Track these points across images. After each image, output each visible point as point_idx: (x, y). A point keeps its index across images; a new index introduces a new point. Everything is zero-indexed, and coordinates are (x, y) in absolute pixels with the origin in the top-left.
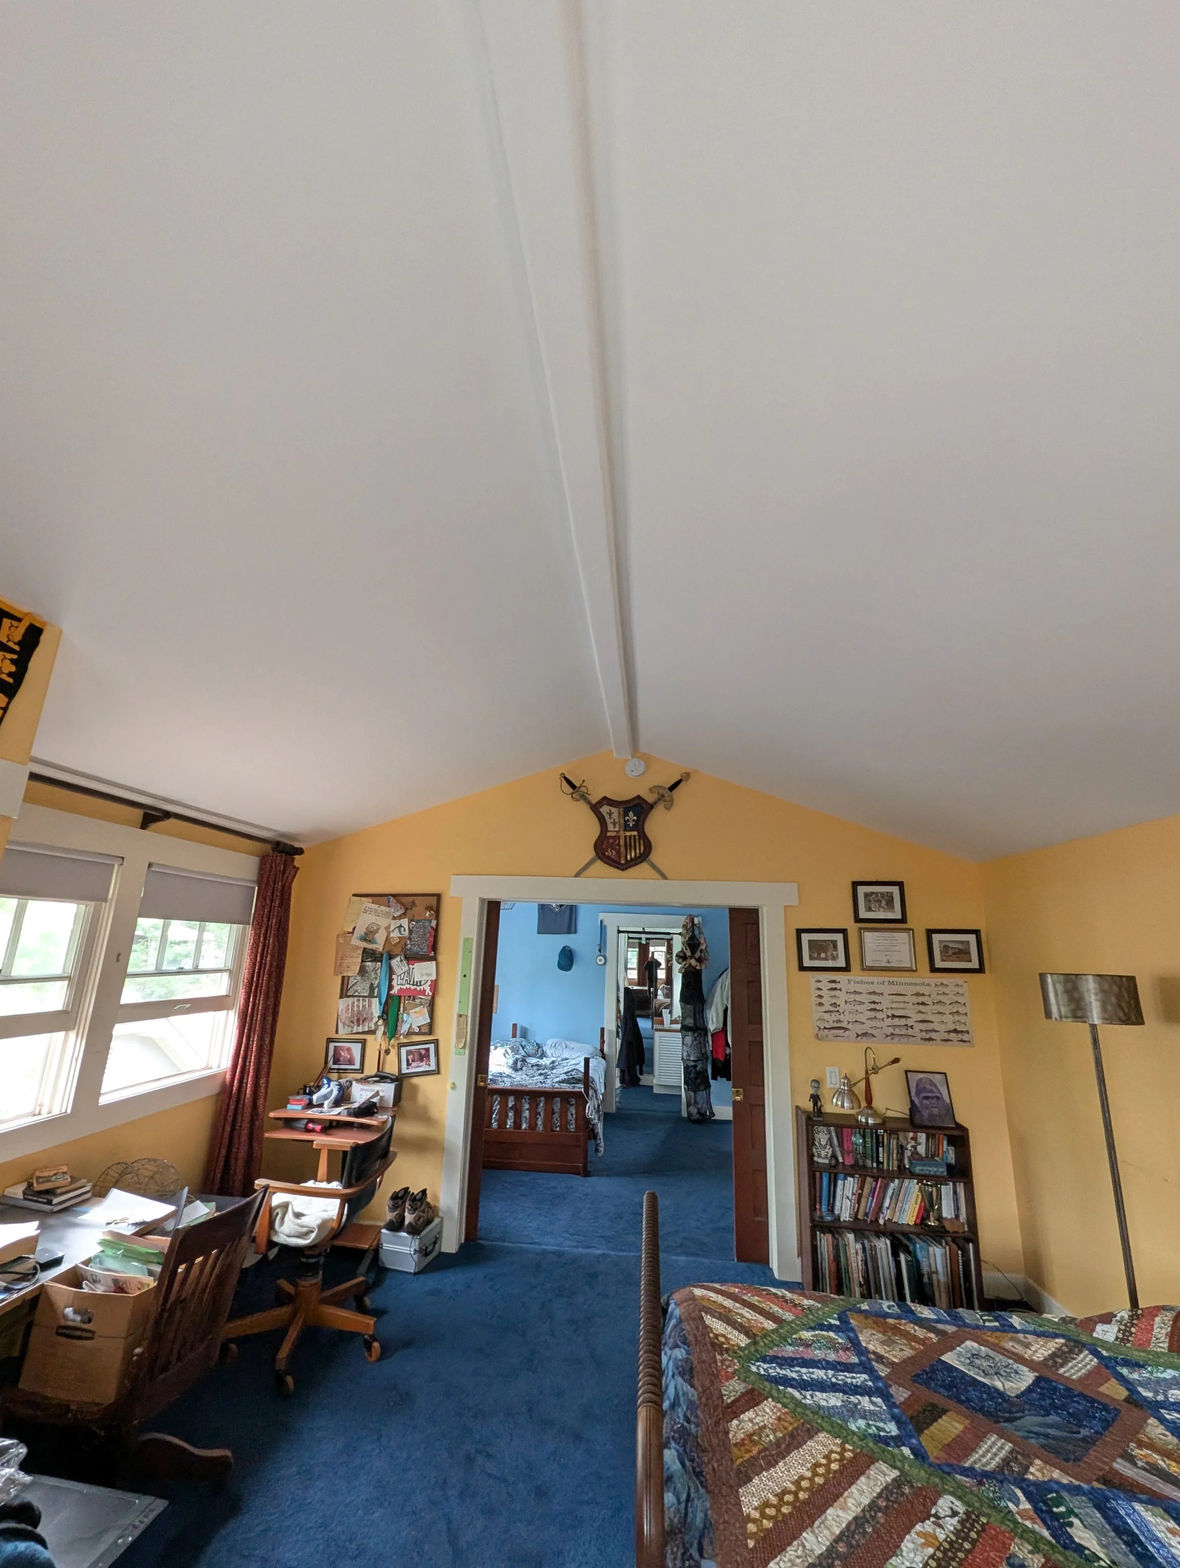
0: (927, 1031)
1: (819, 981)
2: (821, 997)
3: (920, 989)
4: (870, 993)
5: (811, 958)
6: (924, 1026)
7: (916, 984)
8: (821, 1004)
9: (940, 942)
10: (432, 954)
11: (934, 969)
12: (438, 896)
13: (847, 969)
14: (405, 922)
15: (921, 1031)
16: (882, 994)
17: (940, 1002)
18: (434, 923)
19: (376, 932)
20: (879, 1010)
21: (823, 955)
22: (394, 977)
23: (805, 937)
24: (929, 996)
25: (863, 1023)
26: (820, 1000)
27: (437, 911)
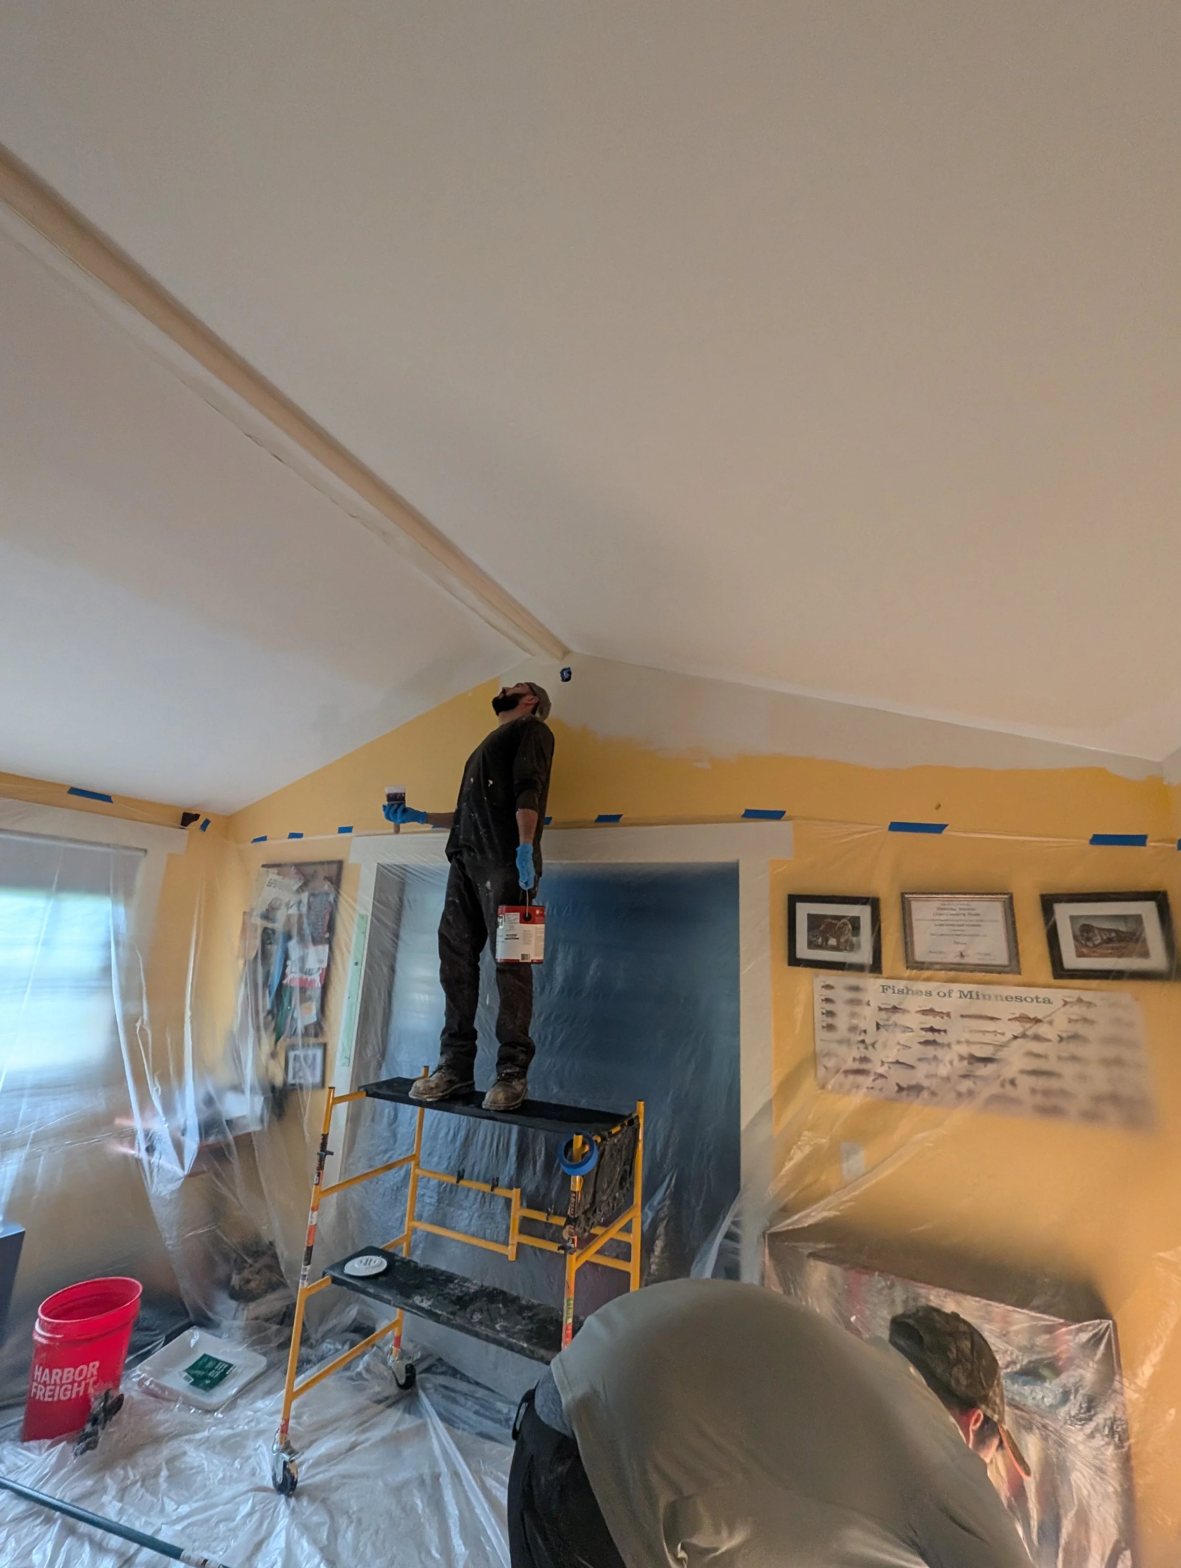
0: (1046, 1093)
1: (828, 987)
2: (830, 1014)
3: (1033, 1010)
4: (925, 1012)
5: (811, 945)
6: (1042, 1083)
7: (1019, 999)
8: (830, 1027)
9: (1073, 918)
10: (327, 935)
11: (1060, 971)
12: (340, 864)
13: (876, 967)
14: (305, 897)
15: (1034, 1091)
16: (948, 1015)
17: (1074, 1037)
18: (331, 898)
19: (277, 909)
20: (942, 1045)
21: (833, 942)
22: (289, 963)
23: (803, 910)
24: (1051, 1023)
25: (912, 1067)
26: (829, 1020)
27: (336, 881)
